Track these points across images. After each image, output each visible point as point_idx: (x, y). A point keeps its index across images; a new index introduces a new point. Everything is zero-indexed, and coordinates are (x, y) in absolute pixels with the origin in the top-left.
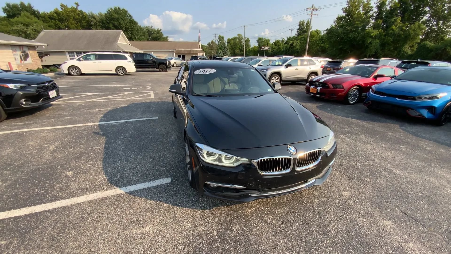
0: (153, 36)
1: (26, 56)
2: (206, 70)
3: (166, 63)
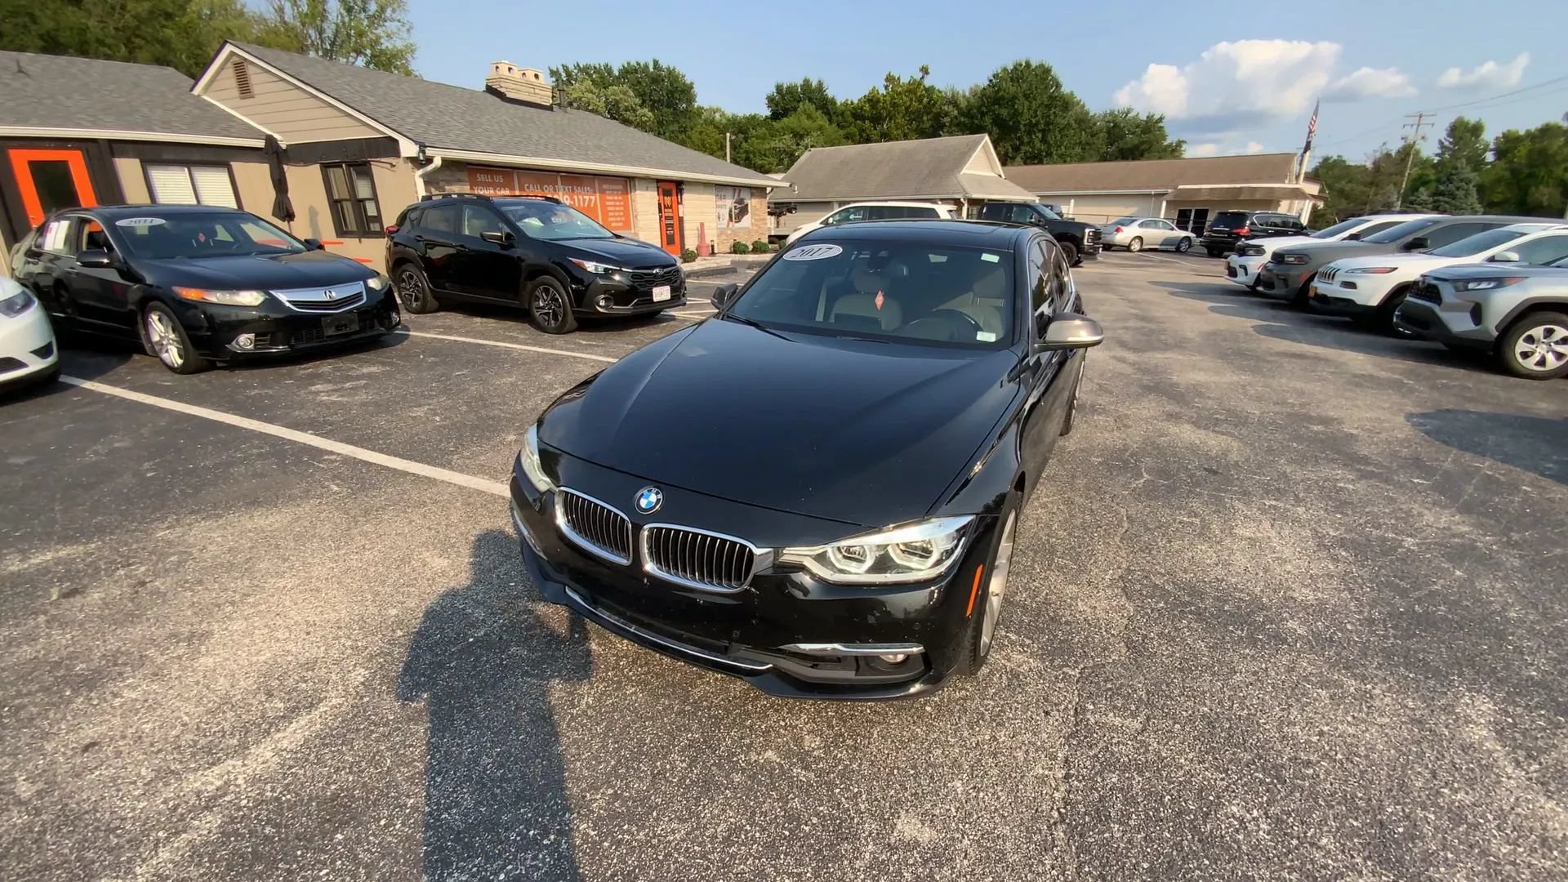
0: (1126, 143)
1: (742, 211)
2: (816, 247)
3: (1079, 235)
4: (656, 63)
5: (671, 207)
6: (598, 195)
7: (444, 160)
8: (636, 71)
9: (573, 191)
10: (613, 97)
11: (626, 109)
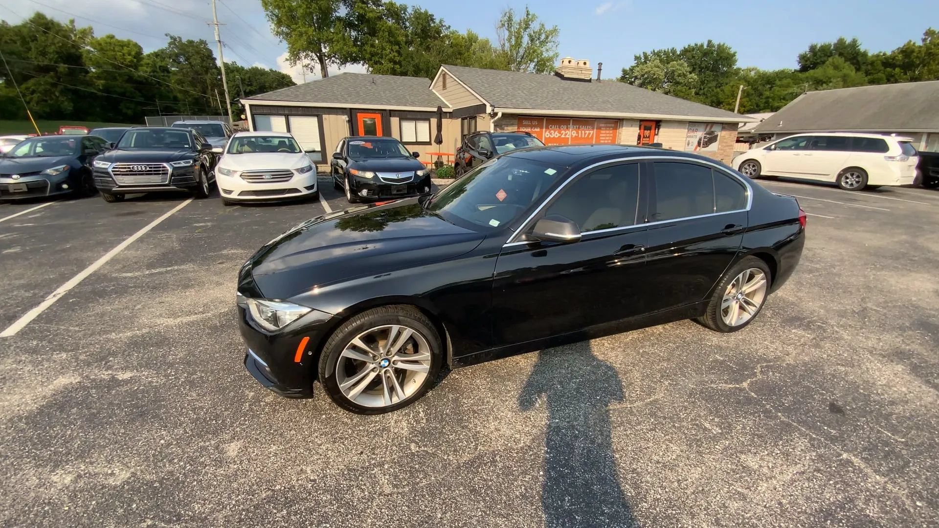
1: (711, 140)
4: (710, 42)
5: (649, 137)
6: (595, 130)
7: (503, 114)
8: (693, 49)
9: (579, 128)
10: (671, 68)
11: (679, 75)
